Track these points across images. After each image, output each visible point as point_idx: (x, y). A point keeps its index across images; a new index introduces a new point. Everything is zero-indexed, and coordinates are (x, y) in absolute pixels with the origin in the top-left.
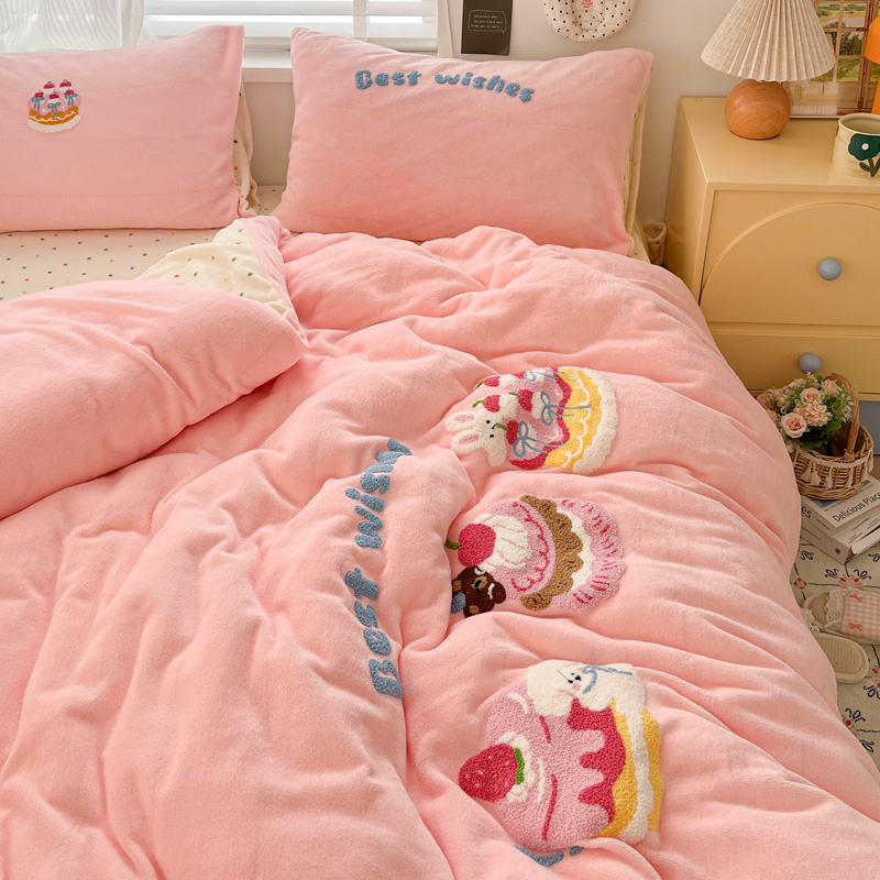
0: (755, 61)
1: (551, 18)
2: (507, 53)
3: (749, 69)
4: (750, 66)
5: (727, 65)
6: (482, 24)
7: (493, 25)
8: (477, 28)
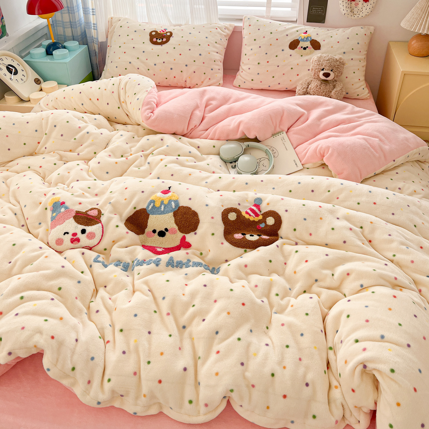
0: (423, 26)
1: (342, 10)
2: (324, 23)
3: (420, 29)
4: (421, 28)
5: (411, 27)
6: (315, 11)
7: (319, 11)
8: (313, 13)
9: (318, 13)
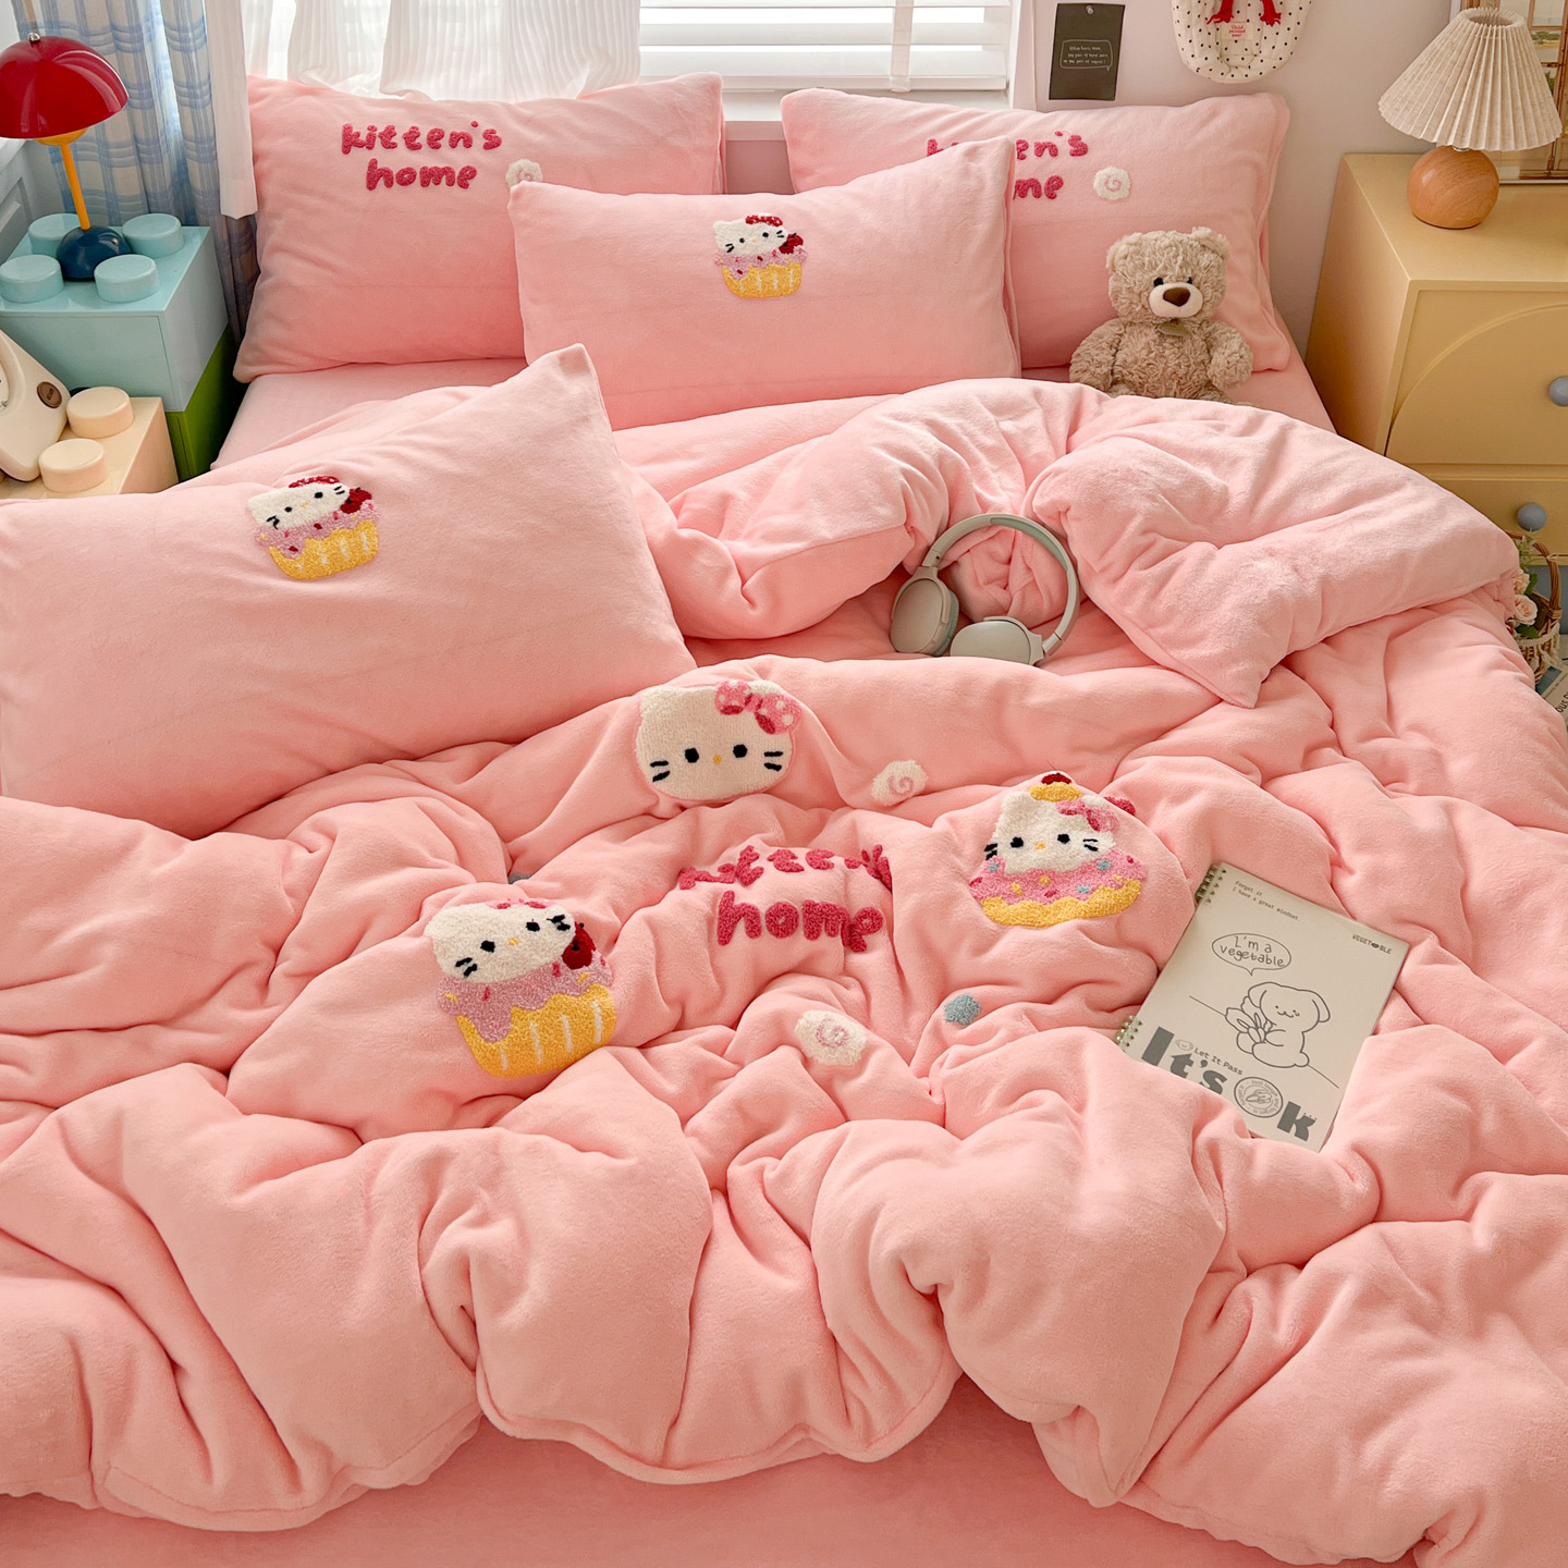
2: (1112, 98)
6: (1079, 58)
7: (1094, 59)
8: (1072, 65)
9: (1087, 65)
